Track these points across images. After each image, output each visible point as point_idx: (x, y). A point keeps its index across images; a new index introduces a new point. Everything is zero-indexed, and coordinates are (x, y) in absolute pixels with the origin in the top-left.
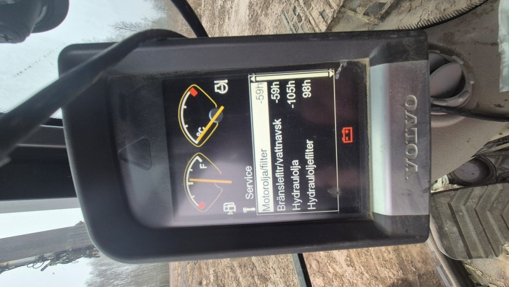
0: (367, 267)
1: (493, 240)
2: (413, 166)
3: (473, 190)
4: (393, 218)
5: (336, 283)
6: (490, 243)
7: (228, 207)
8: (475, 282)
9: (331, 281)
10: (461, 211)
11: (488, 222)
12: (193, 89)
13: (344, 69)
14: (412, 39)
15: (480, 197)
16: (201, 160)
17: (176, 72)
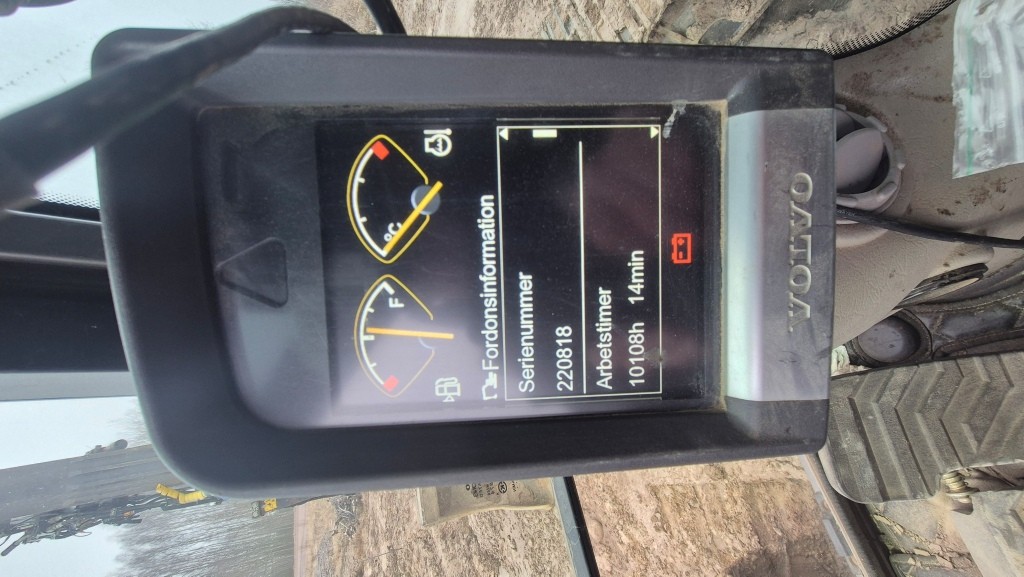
0: (694, 530)
1: (927, 465)
2: (802, 308)
3: (892, 374)
4: (763, 407)
5: (633, 565)
6: (920, 471)
7: (445, 386)
8: (890, 547)
9: (624, 561)
10: (871, 412)
11: (917, 433)
12: (379, 143)
13: (680, 119)
14: (806, 68)
15: (906, 387)
16: (391, 291)
17: (347, 106)
